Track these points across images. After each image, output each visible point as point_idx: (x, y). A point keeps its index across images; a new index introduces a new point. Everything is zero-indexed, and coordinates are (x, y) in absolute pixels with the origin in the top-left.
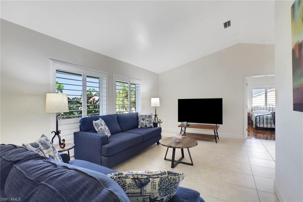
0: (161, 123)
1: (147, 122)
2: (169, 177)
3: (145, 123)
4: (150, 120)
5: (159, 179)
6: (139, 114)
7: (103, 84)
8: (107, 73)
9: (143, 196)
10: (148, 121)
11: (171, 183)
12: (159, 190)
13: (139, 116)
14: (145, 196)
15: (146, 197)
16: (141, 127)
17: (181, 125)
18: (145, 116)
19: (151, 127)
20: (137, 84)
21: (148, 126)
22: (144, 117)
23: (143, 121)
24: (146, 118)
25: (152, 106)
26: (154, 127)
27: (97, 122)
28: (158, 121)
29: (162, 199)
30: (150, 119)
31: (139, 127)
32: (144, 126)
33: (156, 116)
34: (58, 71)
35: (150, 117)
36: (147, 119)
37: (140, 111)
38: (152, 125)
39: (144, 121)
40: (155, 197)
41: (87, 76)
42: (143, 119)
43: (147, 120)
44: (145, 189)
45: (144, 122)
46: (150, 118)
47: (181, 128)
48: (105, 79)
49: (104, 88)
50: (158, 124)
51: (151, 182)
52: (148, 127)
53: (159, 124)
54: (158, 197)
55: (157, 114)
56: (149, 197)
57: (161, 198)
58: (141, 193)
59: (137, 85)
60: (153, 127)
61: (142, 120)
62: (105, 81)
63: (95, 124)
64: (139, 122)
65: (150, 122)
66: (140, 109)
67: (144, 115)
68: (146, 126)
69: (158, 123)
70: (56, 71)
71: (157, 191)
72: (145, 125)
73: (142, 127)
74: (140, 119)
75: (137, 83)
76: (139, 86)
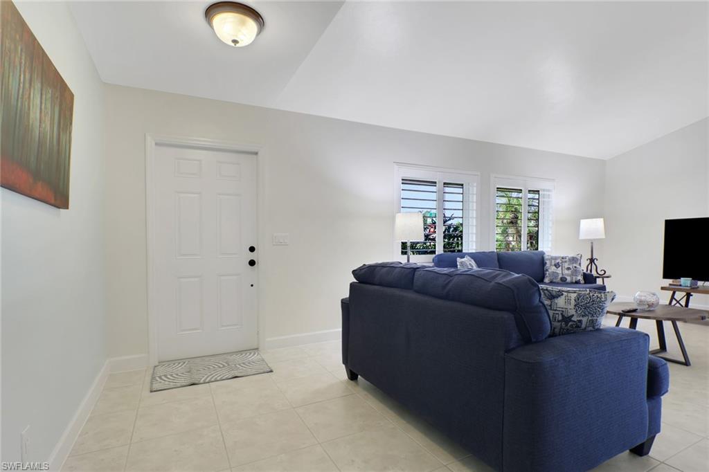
0: (608, 277)
1: (566, 272)
2: (591, 294)
4: (575, 267)
5: (575, 295)
6: (547, 254)
7: (471, 196)
8: (479, 173)
9: (554, 310)
10: (568, 269)
11: (593, 301)
12: (575, 306)
13: (546, 257)
14: (556, 310)
15: (557, 312)
16: (551, 282)
17: (670, 285)
18: (563, 258)
19: (577, 282)
20: (544, 190)
21: (569, 279)
22: (559, 261)
23: (557, 268)
24: (566, 262)
25: (582, 237)
26: (585, 283)
27: (463, 260)
28: (600, 273)
29: (580, 321)
30: (574, 265)
31: (546, 280)
32: (558, 280)
33: (592, 261)
34: (405, 181)
35: (574, 260)
36: (566, 265)
37: (549, 249)
38: (580, 278)
39: (560, 268)
40: (569, 315)
41: (445, 184)
42: (557, 265)
43: (566, 267)
44: (556, 301)
45: (559, 271)
46: (576, 263)
47: (672, 292)
48: (475, 184)
49: (473, 202)
50: (597, 279)
51: (564, 296)
52: (568, 283)
53: (601, 279)
54: (573, 315)
55: (594, 257)
56: (562, 314)
57: (579, 319)
58: (550, 306)
59: (543, 193)
60: (582, 282)
61: (554, 267)
62: (475, 188)
63: (461, 263)
64: (547, 270)
65: (575, 271)
66: (550, 245)
67: (559, 257)
68: (563, 279)
69: (598, 277)
70: (403, 180)
71: (572, 306)
72: (561, 278)
73: (554, 281)
74: (548, 265)
75: (543, 188)
76: (549, 195)
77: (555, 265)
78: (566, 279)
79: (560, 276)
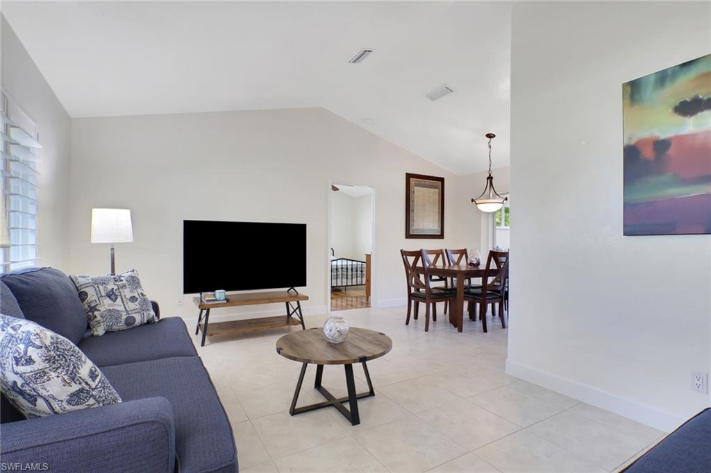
1: (131, 306)
3: (122, 308)
4: (143, 294)
10: (133, 299)
16: (107, 332)
18: (116, 280)
19: (151, 321)
21: (138, 319)
22: (111, 286)
23: (114, 300)
24: (124, 286)
30: (141, 290)
31: (99, 331)
32: (121, 324)
35: (135, 281)
36: (127, 293)
39: (119, 298)
42: (112, 295)
43: (128, 297)
45: (118, 305)
52: (138, 327)
61: (107, 301)
64: (94, 309)
67: (109, 279)
68: (130, 321)
72: (126, 320)
73: (115, 328)
74: (93, 298)
77: (109, 296)
78: (135, 320)
79: (124, 317)
